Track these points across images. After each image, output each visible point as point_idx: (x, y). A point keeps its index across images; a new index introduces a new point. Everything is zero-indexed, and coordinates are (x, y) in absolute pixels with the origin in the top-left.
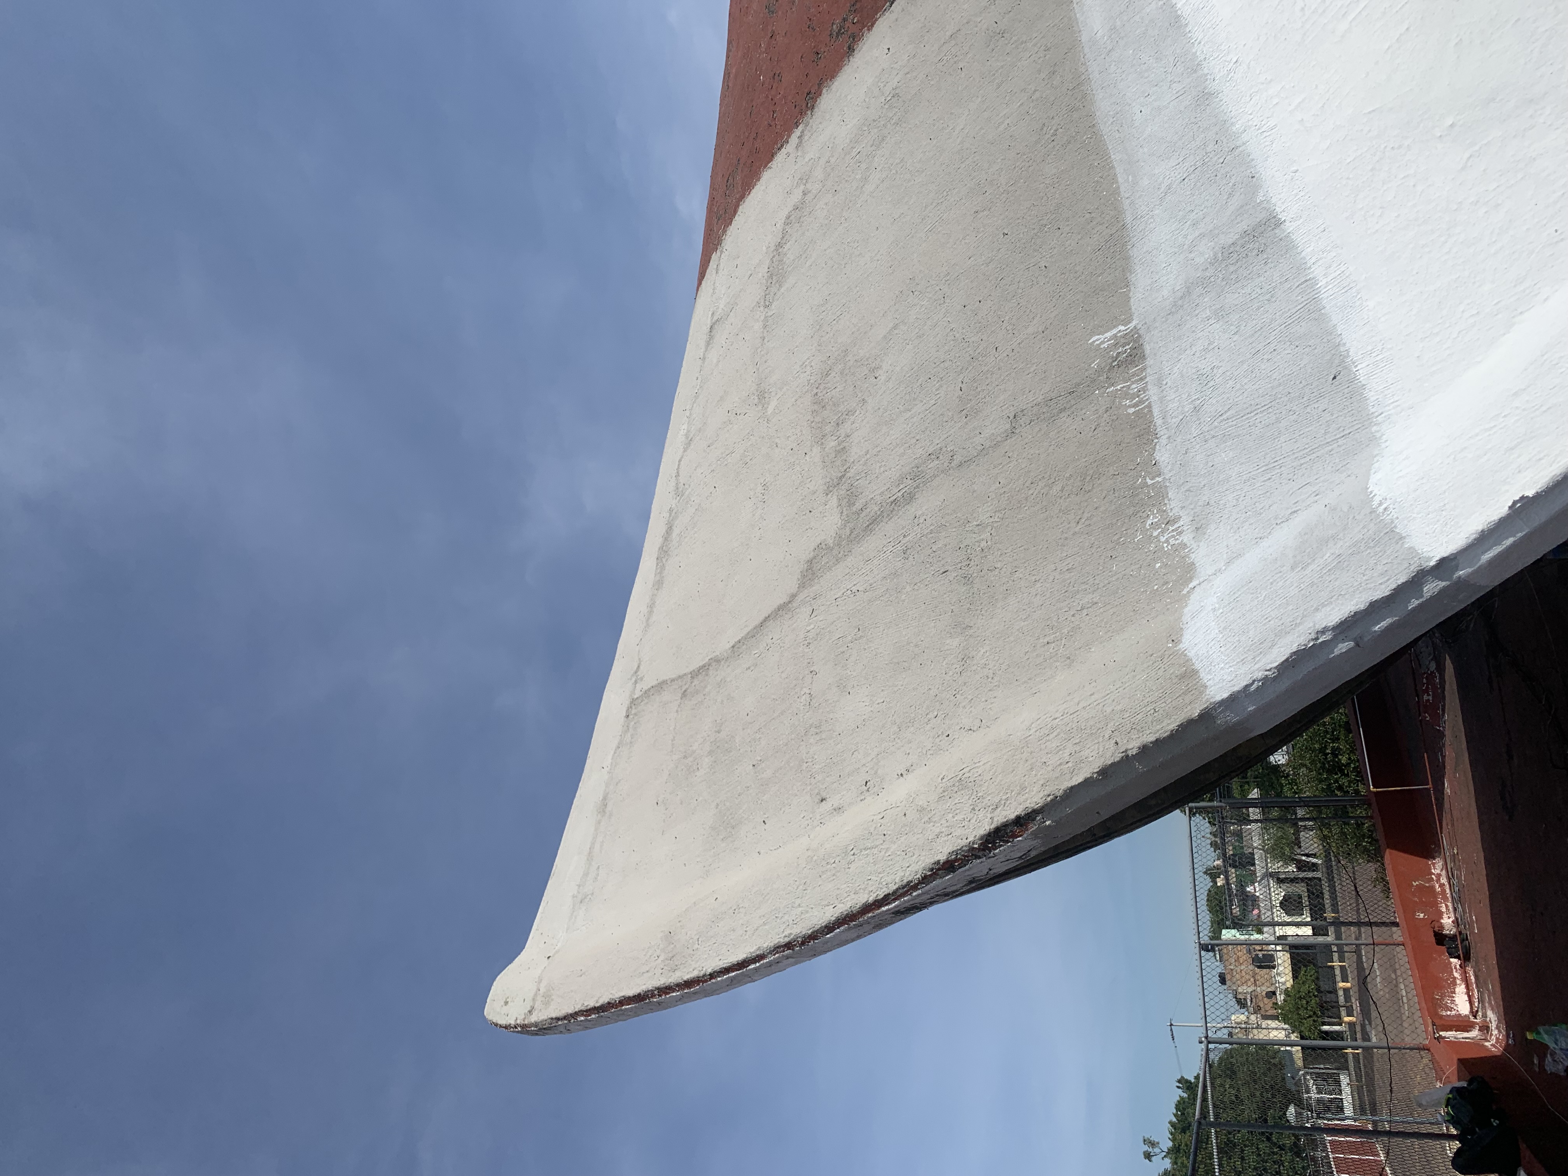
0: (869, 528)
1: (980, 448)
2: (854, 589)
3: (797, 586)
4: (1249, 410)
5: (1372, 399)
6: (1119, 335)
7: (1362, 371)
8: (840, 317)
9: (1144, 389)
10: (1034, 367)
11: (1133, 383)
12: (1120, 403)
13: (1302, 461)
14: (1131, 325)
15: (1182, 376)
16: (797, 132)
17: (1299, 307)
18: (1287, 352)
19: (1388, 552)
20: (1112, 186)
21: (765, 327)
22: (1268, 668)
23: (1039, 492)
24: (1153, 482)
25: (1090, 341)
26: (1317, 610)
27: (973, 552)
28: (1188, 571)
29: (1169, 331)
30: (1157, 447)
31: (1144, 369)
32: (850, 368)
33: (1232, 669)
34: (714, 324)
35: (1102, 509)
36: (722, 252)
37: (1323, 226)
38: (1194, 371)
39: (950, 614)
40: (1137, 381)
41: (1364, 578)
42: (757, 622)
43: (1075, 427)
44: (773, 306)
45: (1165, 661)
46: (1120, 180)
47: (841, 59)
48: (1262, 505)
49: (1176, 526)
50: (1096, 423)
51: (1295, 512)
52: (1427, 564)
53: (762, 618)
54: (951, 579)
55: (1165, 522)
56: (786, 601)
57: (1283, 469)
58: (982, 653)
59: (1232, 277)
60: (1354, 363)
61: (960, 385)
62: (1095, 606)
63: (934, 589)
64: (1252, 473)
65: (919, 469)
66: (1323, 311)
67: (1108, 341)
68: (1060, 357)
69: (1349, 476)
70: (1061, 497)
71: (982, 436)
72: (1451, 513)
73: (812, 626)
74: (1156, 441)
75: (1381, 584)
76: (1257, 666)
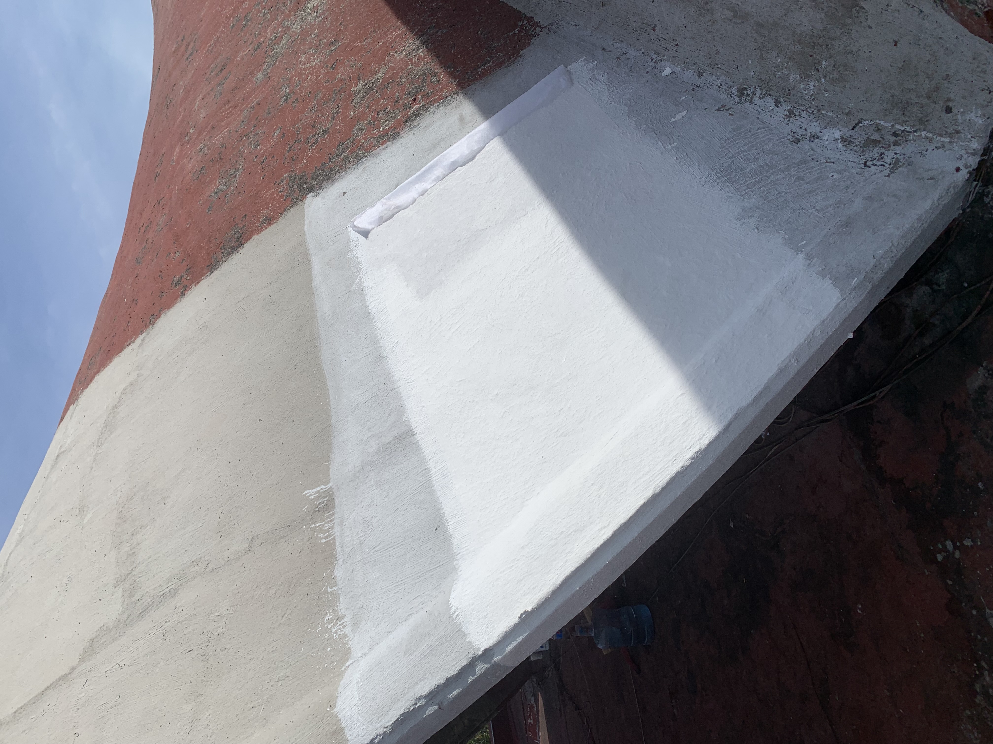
0: (141, 616)
1: (227, 559)
2: (122, 664)
3: (78, 660)
4: (390, 546)
5: (455, 544)
6: (321, 491)
7: (451, 526)
8: (148, 460)
9: (332, 528)
10: (268, 507)
11: (326, 523)
12: (317, 535)
13: (417, 581)
14: (329, 486)
15: (355, 521)
16: (141, 337)
17: (421, 484)
18: (413, 511)
19: (458, 644)
20: (326, 400)
21: (95, 460)
22: (386, 726)
23: (261, 594)
24: (331, 590)
25: (304, 493)
26: (417, 683)
27: (212, 636)
28: (346, 653)
29: (350, 492)
30: (336, 566)
31: (333, 514)
32: (148, 496)
33: (365, 727)
34: (60, 454)
35: (299, 607)
36: (77, 405)
37: (435, 439)
38: (362, 518)
39: (188, 684)
40: (328, 522)
41: (444, 662)
42: (40, 691)
43: (288, 550)
44: (103, 446)
45: (324, 721)
46: (331, 397)
47: (176, 299)
48: (393, 609)
49: (342, 621)
50: (301, 548)
51: (410, 615)
52: (478, 653)
53: (43, 688)
54: (194, 657)
55: (336, 618)
56: (67, 673)
57: (406, 585)
58: (206, 716)
59: (387, 462)
60: (447, 521)
61: (220, 514)
62: (287, 679)
63: (180, 665)
64: (389, 588)
65: (184, 572)
66: (433, 488)
67: (314, 494)
68: (284, 502)
69: (441, 592)
70: (274, 598)
71: (229, 551)
72: (491, 619)
73: (83, 694)
74: (336, 562)
75: (453, 666)
76: (379, 725)
